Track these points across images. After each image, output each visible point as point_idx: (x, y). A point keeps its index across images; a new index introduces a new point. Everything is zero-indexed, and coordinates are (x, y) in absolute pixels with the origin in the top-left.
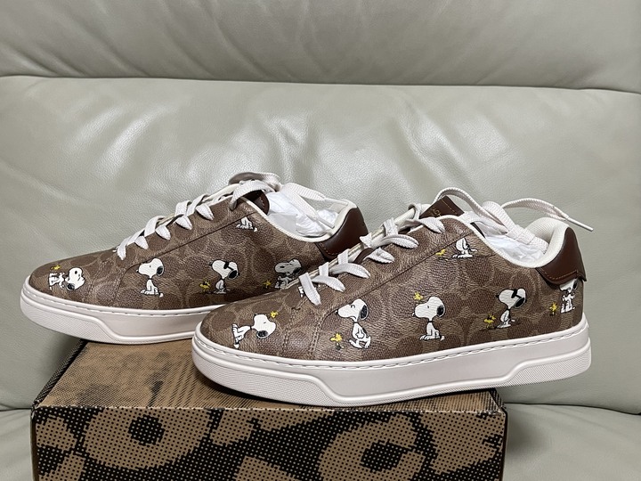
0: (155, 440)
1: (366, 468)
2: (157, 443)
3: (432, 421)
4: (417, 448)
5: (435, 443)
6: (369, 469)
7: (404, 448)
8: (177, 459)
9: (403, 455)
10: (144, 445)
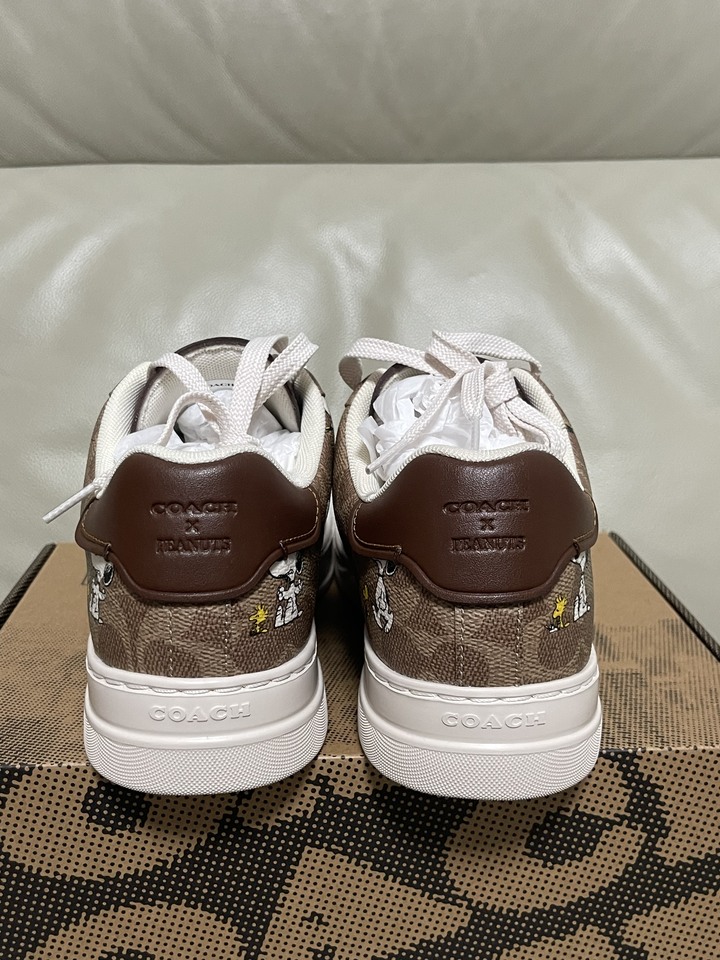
0: (133, 824)
1: (534, 860)
2: (137, 829)
3: (659, 767)
4: (631, 820)
5: (665, 809)
6: (541, 862)
7: (606, 820)
8: (176, 857)
9: (605, 832)
10: (112, 833)
